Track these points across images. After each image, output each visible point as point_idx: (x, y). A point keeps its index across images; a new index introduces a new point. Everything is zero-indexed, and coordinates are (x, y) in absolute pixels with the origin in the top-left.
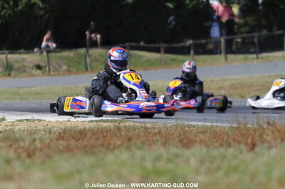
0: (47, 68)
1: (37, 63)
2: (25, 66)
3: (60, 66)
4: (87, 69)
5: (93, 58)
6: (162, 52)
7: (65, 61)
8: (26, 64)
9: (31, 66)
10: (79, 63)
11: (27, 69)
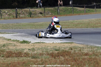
0: (44, 14)
1: (40, 12)
2: (36, 13)
3: (49, 13)
4: (58, 14)
5: (60, 10)
6: (85, 7)
7: (50, 11)
8: (37, 12)
9: (38, 13)
10: (55, 12)
11: (37, 14)
